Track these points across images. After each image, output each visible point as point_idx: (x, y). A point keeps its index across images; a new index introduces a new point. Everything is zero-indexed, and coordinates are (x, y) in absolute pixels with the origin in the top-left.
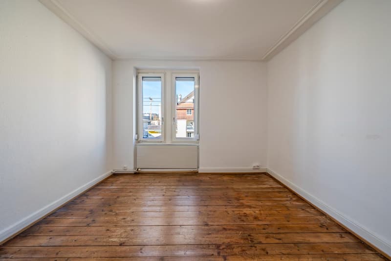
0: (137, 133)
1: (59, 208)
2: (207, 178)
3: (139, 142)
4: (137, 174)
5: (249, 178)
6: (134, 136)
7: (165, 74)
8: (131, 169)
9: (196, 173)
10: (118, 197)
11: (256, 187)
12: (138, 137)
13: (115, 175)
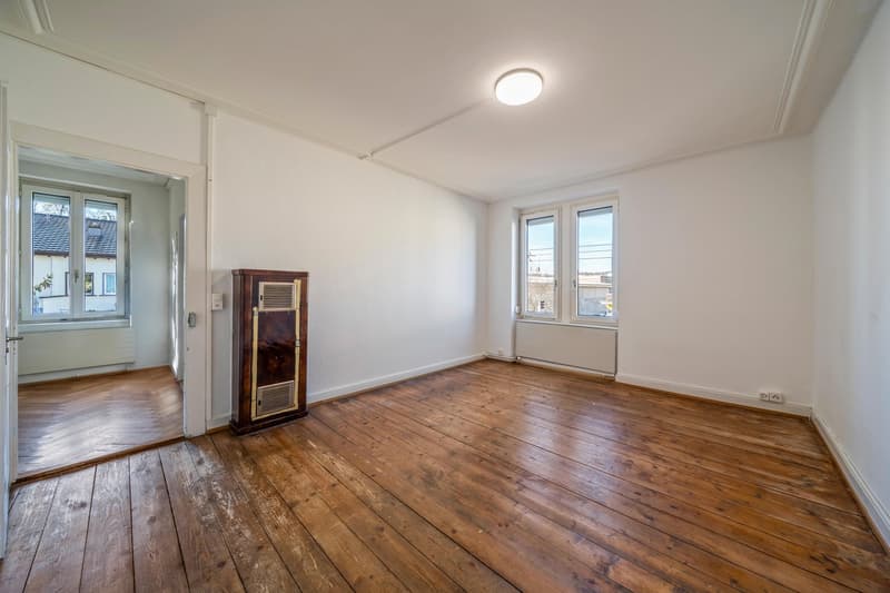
0: (519, 303)
1: (410, 380)
2: (623, 394)
3: (522, 318)
4: (515, 363)
5: (733, 417)
6: (513, 307)
7: (560, 210)
8: (508, 355)
9: (610, 382)
10: (469, 384)
11: (727, 434)
12: (520, 310)
13: (488, 360)
